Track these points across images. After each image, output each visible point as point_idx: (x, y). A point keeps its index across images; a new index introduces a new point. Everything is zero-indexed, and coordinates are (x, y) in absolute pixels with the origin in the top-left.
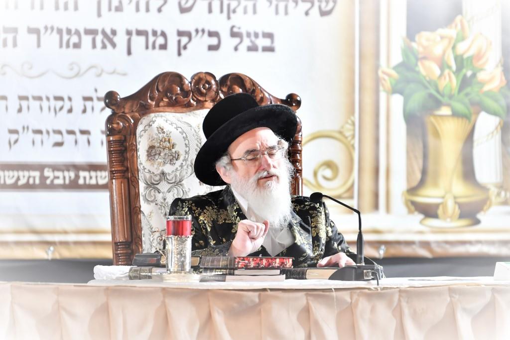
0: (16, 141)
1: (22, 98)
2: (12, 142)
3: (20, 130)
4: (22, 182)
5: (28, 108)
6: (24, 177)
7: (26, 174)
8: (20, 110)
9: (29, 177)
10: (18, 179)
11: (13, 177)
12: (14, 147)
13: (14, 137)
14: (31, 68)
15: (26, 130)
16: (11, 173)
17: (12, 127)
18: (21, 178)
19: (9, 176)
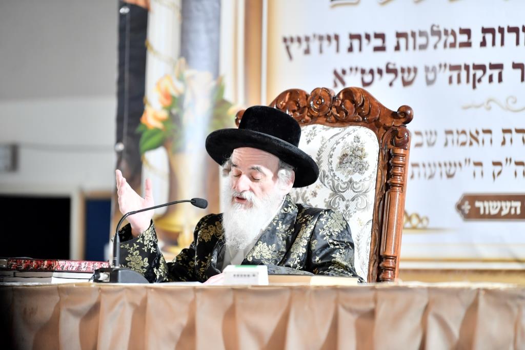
0: (499, 173)
1: (506, 131)
2: (496, 174)
3: (504, 162)
4: (504, 212)
5: (511, 141)
6: (506, 207)
7: (508, 204)
8: (503, 143)
9: (511, 208)
10: (501, 209)
11: (497, 207)
12: (498, 179)
13: (498, 169)
14: (515, 102)
15: (509, 162)
16: (495, 204)
17: (496, 160)
18: (504, 208)
19: (493, 207)
